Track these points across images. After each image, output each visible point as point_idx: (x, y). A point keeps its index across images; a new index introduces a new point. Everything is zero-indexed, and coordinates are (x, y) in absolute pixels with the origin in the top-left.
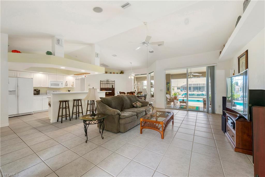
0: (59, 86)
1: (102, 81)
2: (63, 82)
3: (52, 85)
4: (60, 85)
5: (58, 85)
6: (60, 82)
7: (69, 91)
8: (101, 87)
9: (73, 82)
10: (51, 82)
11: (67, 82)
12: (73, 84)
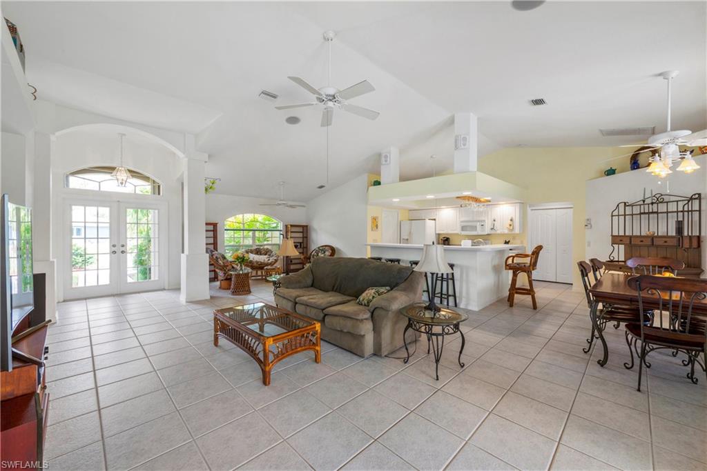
0: (476, 230)
1: (632, 205)
2: (484, 221)
3: (463, 228)
4: (478, 229)
5: (474, 228)
6: (479, 221)
7: (507, 243)
8: (614, 234)
9: (511, 220)
10: (462, 222)
11: (494, 221)
12: (510, 225)
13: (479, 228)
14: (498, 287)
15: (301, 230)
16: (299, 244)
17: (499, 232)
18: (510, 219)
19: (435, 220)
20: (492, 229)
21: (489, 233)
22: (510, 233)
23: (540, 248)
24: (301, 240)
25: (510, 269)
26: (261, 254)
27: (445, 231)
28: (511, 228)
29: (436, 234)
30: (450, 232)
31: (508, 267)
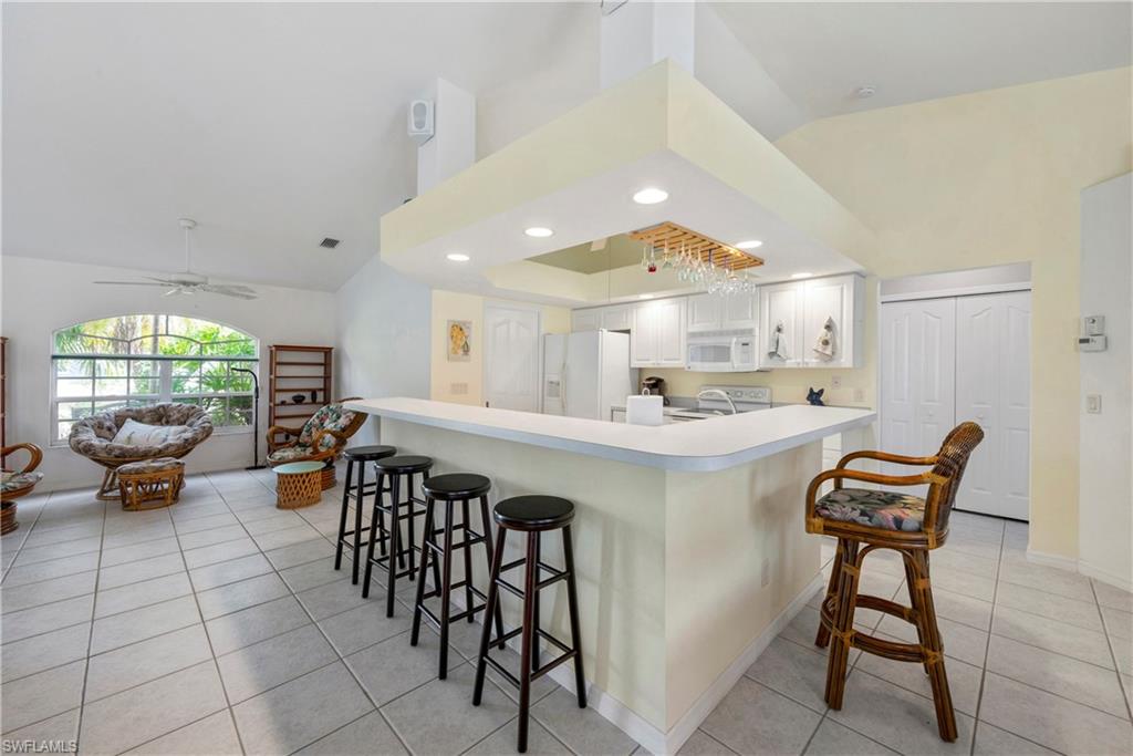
0: (728, 358)
2: (751, 332)
3: (695, 354)
4: (733, 355)
5: (724, 353)
6: (736, 333)
9: (828, 327)
10: (693, 335)
11: (779, 330)
12: (826, 343)
13: (735, 352)
14: (777, 579)
15: (320, 358)
16: (308, 396)
17: (790, 364)
18: (825, 322)
19: (628, 332)
20: (772, 354)
21: (762, 366)
22: (823, 365)
23: (968, 436)
24: (319, 384)
25: (828, 530)
26: (167, 423)
27: (652, 362)
28: (828, 352)
29: (632, 369)
30: (665, 364)
31: (818, 521)
